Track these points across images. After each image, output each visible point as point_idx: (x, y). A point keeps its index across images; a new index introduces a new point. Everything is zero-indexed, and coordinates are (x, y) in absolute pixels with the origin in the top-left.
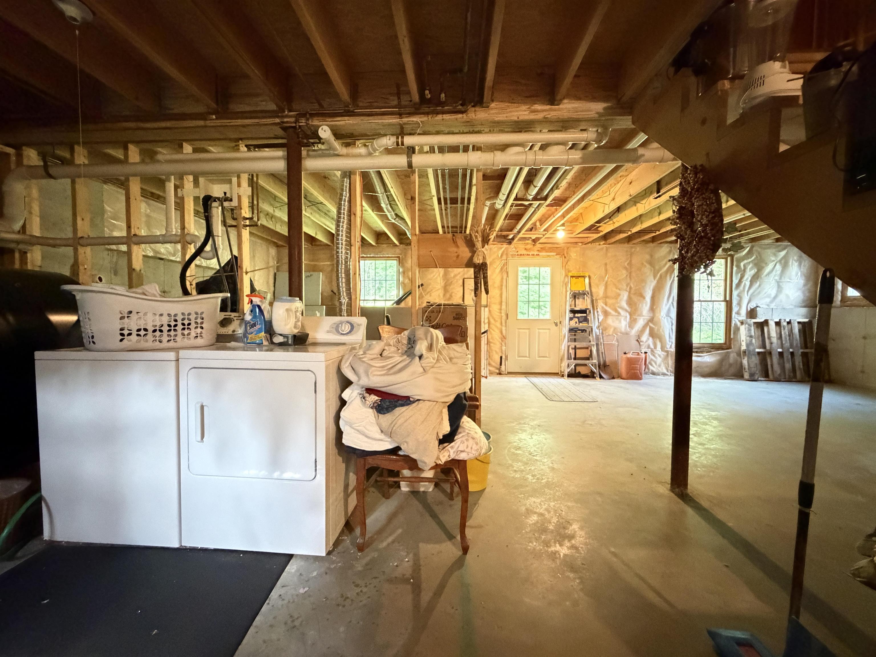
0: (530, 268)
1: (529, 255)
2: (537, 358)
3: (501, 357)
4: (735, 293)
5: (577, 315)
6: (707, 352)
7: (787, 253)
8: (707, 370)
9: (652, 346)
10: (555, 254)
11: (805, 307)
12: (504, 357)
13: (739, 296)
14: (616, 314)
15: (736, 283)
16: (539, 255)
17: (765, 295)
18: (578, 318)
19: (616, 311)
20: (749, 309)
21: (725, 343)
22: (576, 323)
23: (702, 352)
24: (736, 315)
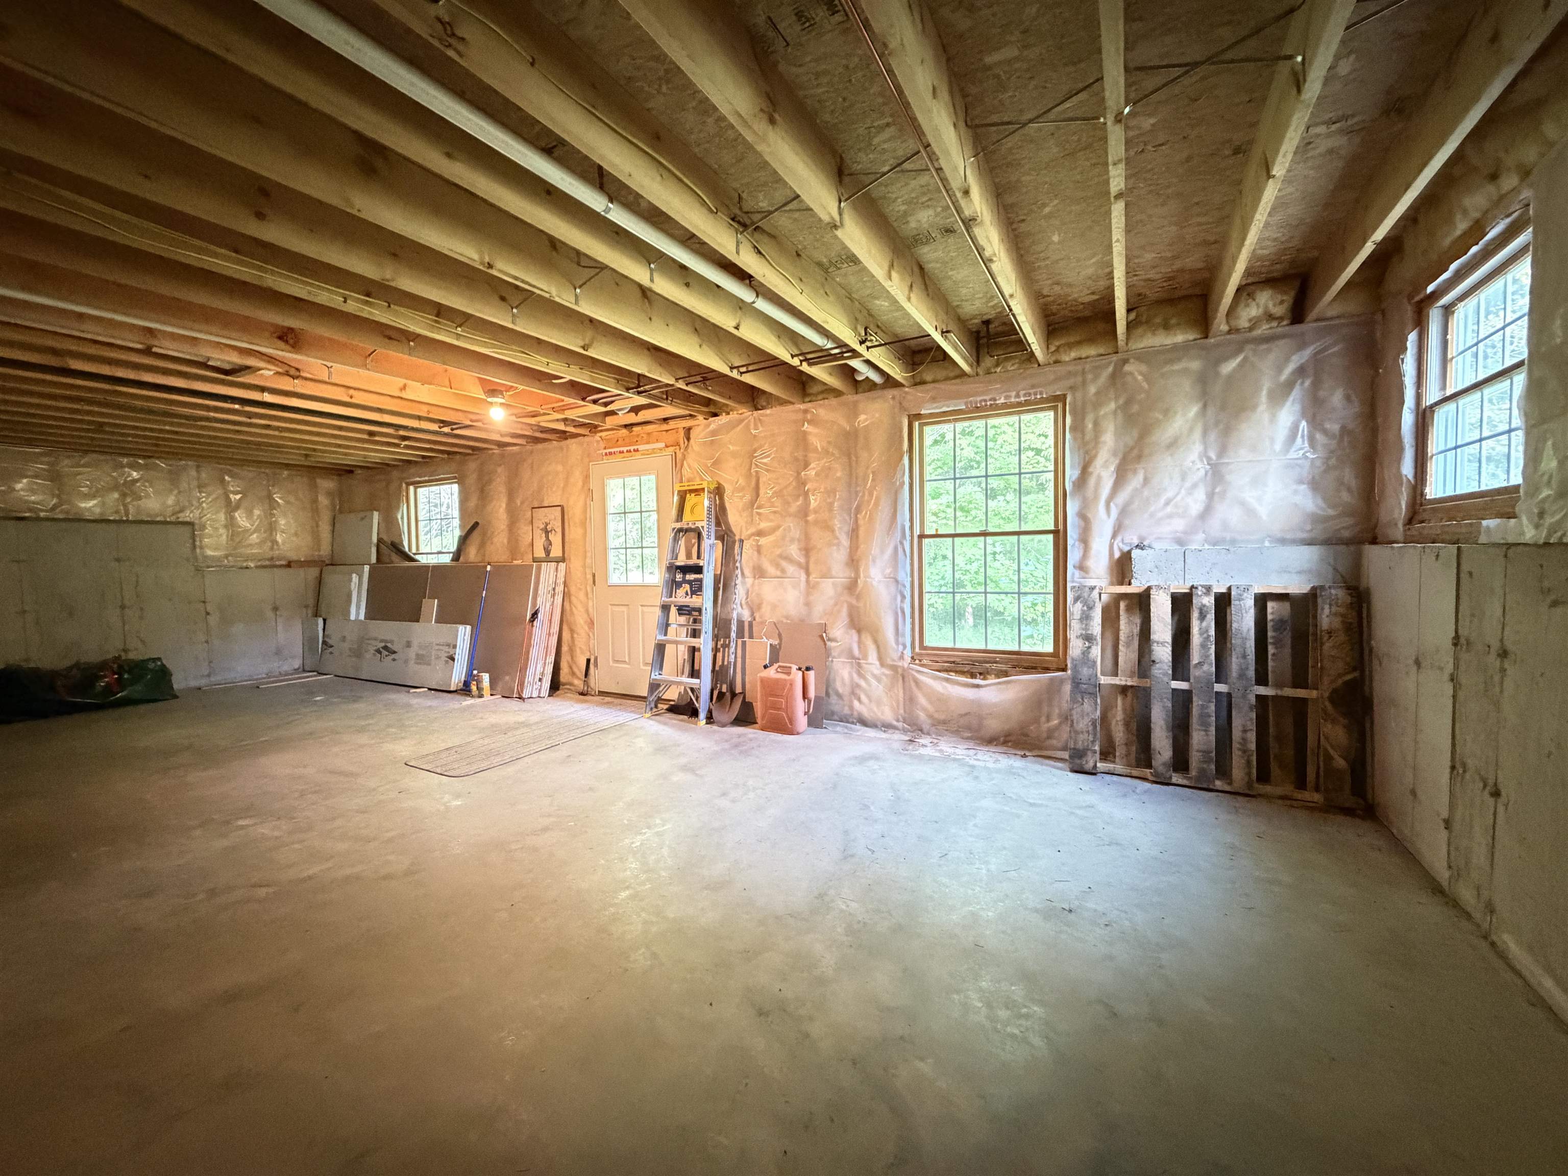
0: (626, 479)
1: (623, 452)
2: (642, 667)
3: (588, 661)
4: (1072, 507)
5: (688, 577)
6: (998, 676)
7: (1241, 365)
8: (993, 726)
9: (856, 652)
10: (662, 445)
11: (1310, 543)
12: (592, 661)
13: (1084, 518)
14: (779, 573)
15: (1074, 478)
16: (637, 450)
17: (1169, 509)
18: (690, 582)
19: (777, 566)
20: (1117, 555)
21: (1055, 654)
22: (687, 594)
23: (984, 674)
24: (1077, 573)
